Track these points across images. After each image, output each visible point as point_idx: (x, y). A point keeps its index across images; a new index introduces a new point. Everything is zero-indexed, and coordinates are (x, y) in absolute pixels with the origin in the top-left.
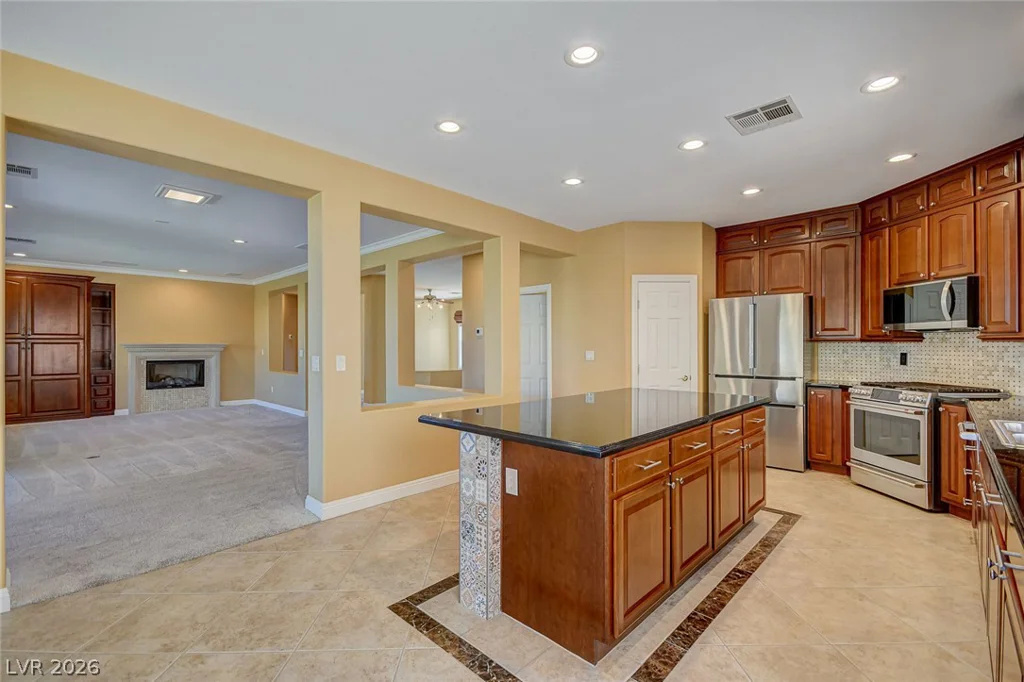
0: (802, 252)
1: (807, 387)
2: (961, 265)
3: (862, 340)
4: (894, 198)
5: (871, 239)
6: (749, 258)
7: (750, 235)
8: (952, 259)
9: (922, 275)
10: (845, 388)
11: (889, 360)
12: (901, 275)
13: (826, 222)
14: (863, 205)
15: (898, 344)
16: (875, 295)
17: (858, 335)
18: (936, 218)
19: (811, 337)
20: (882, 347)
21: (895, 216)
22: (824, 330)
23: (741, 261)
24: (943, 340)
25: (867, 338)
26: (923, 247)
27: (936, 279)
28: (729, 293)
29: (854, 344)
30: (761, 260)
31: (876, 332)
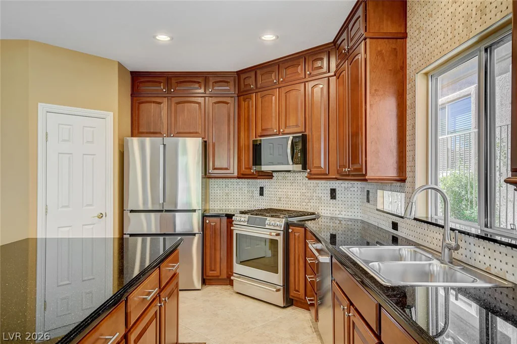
0: (199, 103)
1: (204, 217)
2: (297, 126)
3: (239, 178)
4: (258, 72)
5: (244, 100)
6: (160, 103)
7: (160, 83)
8: (292, 121)
9: (275, 131)
10: (229, 217)
11: (253, 192)
12: (263, 130)
13: (216, 82)
14: (239, 73)
15: (258, 181)
16: (246, 143)
17: (236, 174)
18: (283, 90)
19: (206, 175)
20: (248, 182)
21: (259, 86)
22: (214, 169)
23: (153, 105)
24: (285, 178)
25: (242, 176)
26: (276, 111)
27: (284, 134)
28: (142, 133)
29: (232, 180)
30: (169, 107)
31: (247, 172)
